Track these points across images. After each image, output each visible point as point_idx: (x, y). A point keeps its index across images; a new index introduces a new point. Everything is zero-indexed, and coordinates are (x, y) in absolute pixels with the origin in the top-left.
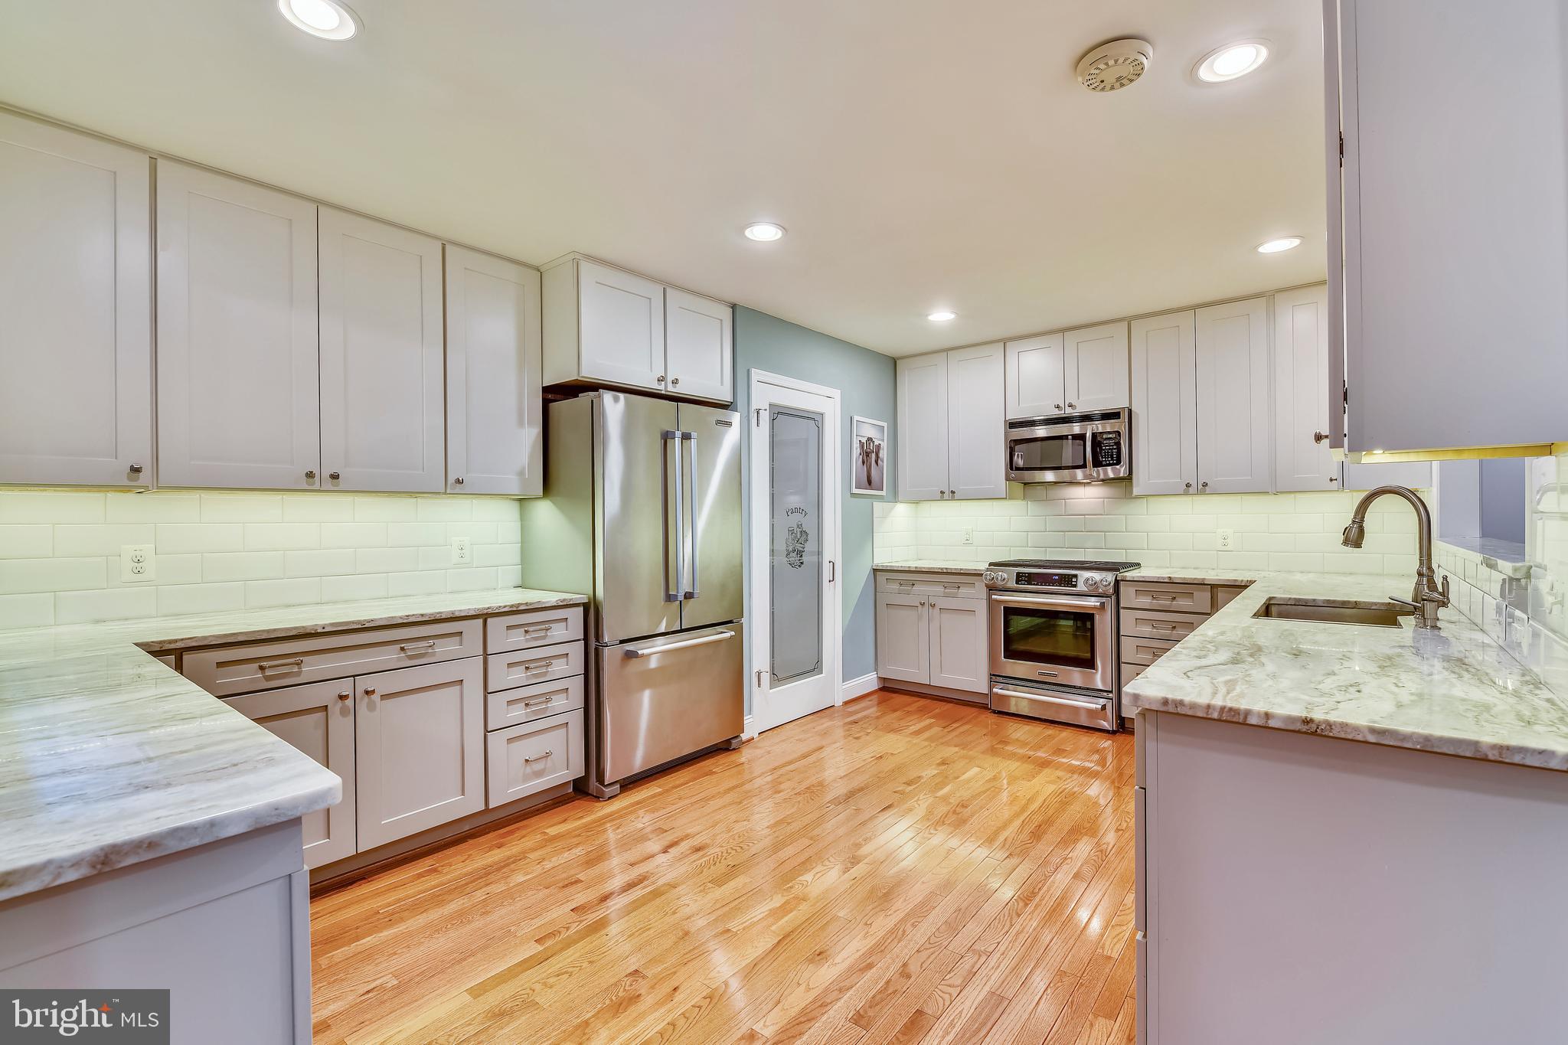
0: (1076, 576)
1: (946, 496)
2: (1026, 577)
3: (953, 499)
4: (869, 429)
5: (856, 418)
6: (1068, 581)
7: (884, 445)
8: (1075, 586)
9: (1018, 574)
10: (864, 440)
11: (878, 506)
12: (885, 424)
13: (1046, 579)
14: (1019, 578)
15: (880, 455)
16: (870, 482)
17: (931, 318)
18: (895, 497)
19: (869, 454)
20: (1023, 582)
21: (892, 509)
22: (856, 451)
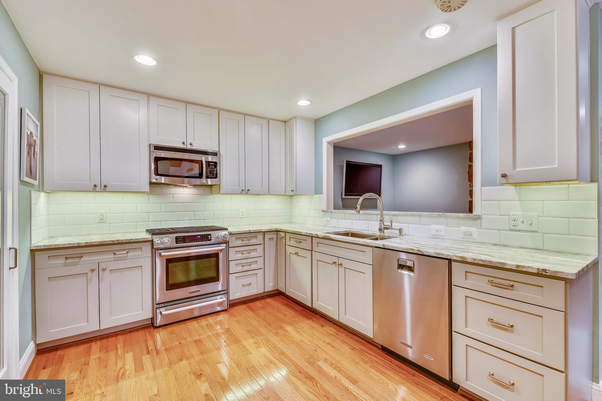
0: (210, 235)
1: (98, 189)
2: (182, 239)
3: (105, 191)
4: (31, 124)
6: (206, 238)
7: (38, 141)
8: (210, 240)
9: (176, 237)
10: (29, 133)
11: (33, 194)
12: (39, 124)
13: (193, 239)
14: (177, 240)
15: (36, 150)
20: (180, 242)
22: (25, 141)
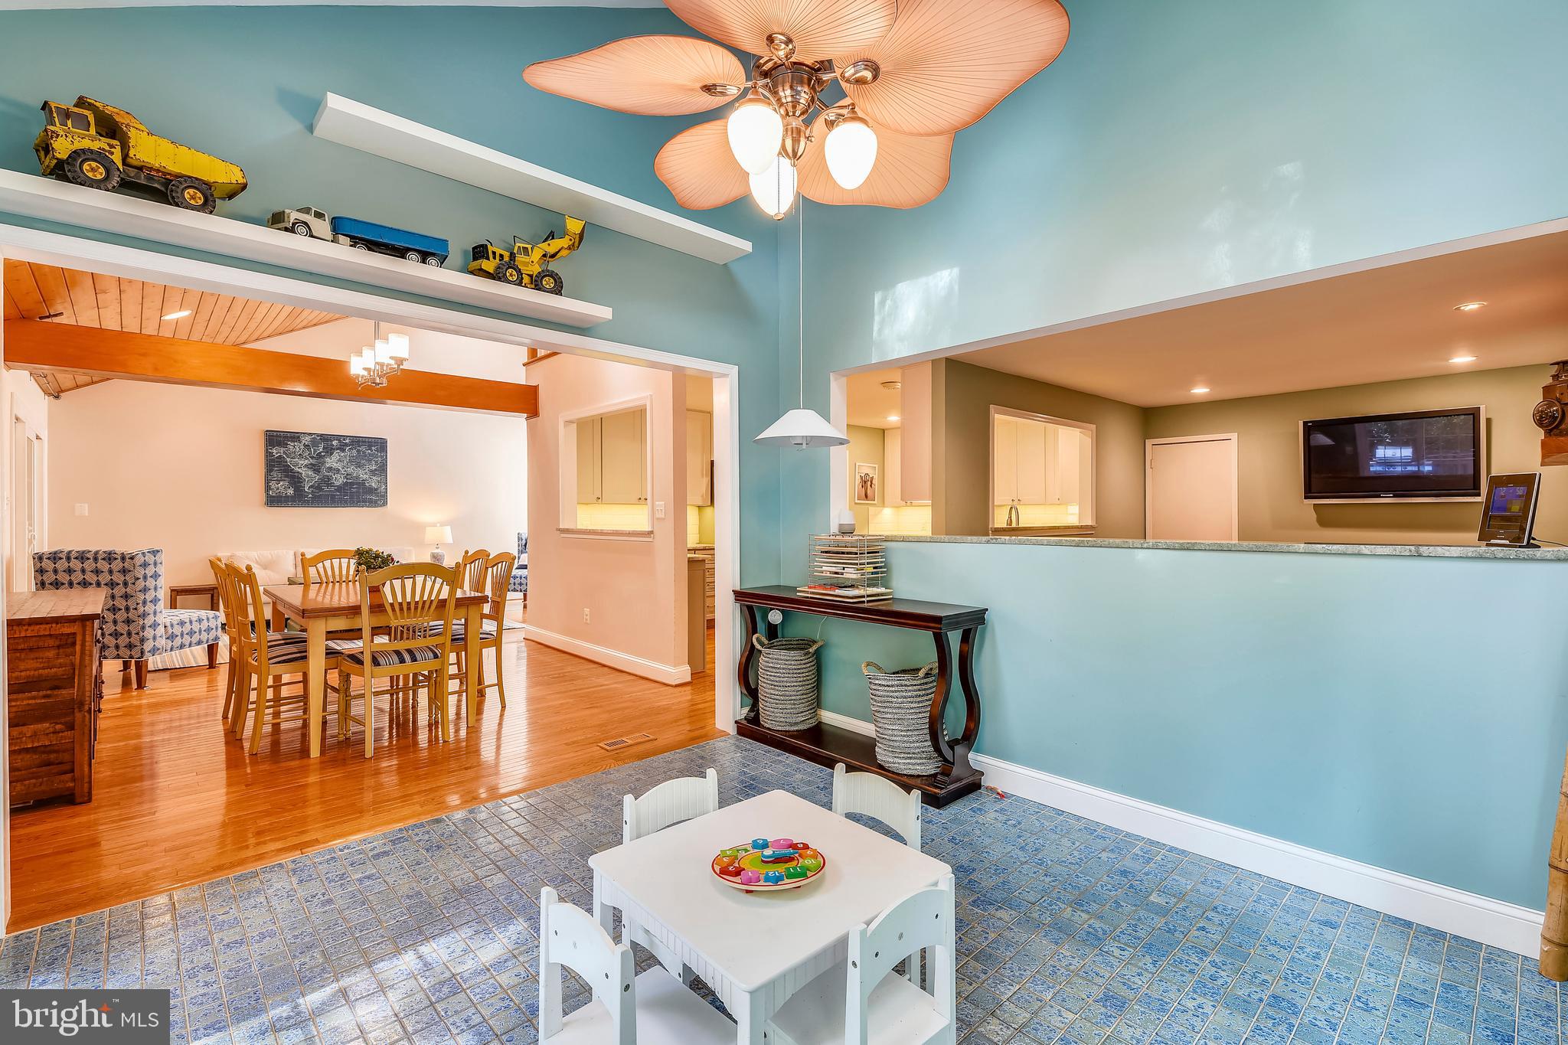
4: (866, 469)
5: (857, 464)
7: (876, 477)
10: (863, 475)
11: (871, 509)
12: (876, 466)
15: (873, 482)
16: (866, 496)
17: (888, 419)
18: (883, 504)
19: (866, 482)
21: (881, 511)
22: (858, 480)
